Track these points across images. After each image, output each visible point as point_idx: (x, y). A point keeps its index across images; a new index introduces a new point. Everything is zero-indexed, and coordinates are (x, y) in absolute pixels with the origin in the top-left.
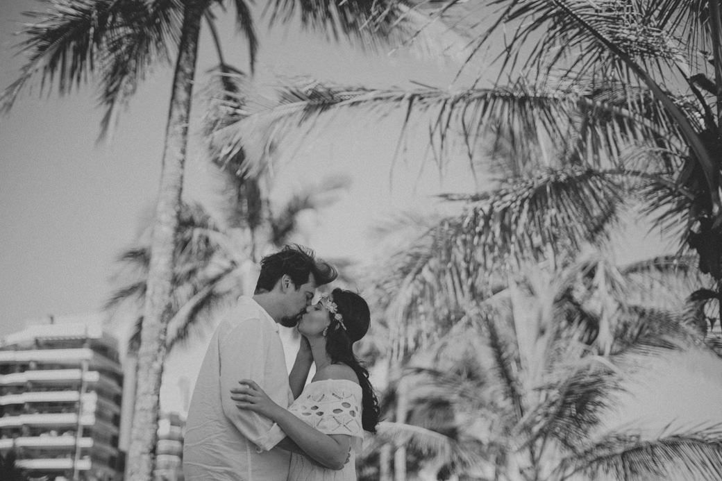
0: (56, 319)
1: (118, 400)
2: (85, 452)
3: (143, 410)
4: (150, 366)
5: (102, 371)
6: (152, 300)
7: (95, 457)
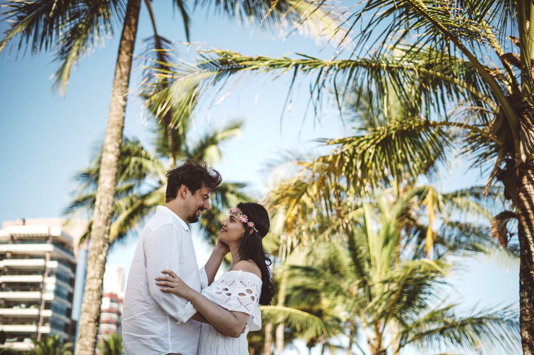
0: (27, 221)
1: (72, 282)
2: (46, 320)
3: (90, 290)
4: (97, 258)
5: (60, 261)
6: (99, 209)
7: (54, 324)
